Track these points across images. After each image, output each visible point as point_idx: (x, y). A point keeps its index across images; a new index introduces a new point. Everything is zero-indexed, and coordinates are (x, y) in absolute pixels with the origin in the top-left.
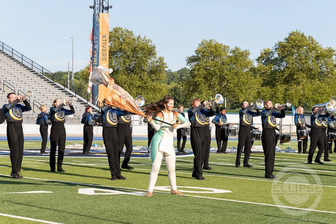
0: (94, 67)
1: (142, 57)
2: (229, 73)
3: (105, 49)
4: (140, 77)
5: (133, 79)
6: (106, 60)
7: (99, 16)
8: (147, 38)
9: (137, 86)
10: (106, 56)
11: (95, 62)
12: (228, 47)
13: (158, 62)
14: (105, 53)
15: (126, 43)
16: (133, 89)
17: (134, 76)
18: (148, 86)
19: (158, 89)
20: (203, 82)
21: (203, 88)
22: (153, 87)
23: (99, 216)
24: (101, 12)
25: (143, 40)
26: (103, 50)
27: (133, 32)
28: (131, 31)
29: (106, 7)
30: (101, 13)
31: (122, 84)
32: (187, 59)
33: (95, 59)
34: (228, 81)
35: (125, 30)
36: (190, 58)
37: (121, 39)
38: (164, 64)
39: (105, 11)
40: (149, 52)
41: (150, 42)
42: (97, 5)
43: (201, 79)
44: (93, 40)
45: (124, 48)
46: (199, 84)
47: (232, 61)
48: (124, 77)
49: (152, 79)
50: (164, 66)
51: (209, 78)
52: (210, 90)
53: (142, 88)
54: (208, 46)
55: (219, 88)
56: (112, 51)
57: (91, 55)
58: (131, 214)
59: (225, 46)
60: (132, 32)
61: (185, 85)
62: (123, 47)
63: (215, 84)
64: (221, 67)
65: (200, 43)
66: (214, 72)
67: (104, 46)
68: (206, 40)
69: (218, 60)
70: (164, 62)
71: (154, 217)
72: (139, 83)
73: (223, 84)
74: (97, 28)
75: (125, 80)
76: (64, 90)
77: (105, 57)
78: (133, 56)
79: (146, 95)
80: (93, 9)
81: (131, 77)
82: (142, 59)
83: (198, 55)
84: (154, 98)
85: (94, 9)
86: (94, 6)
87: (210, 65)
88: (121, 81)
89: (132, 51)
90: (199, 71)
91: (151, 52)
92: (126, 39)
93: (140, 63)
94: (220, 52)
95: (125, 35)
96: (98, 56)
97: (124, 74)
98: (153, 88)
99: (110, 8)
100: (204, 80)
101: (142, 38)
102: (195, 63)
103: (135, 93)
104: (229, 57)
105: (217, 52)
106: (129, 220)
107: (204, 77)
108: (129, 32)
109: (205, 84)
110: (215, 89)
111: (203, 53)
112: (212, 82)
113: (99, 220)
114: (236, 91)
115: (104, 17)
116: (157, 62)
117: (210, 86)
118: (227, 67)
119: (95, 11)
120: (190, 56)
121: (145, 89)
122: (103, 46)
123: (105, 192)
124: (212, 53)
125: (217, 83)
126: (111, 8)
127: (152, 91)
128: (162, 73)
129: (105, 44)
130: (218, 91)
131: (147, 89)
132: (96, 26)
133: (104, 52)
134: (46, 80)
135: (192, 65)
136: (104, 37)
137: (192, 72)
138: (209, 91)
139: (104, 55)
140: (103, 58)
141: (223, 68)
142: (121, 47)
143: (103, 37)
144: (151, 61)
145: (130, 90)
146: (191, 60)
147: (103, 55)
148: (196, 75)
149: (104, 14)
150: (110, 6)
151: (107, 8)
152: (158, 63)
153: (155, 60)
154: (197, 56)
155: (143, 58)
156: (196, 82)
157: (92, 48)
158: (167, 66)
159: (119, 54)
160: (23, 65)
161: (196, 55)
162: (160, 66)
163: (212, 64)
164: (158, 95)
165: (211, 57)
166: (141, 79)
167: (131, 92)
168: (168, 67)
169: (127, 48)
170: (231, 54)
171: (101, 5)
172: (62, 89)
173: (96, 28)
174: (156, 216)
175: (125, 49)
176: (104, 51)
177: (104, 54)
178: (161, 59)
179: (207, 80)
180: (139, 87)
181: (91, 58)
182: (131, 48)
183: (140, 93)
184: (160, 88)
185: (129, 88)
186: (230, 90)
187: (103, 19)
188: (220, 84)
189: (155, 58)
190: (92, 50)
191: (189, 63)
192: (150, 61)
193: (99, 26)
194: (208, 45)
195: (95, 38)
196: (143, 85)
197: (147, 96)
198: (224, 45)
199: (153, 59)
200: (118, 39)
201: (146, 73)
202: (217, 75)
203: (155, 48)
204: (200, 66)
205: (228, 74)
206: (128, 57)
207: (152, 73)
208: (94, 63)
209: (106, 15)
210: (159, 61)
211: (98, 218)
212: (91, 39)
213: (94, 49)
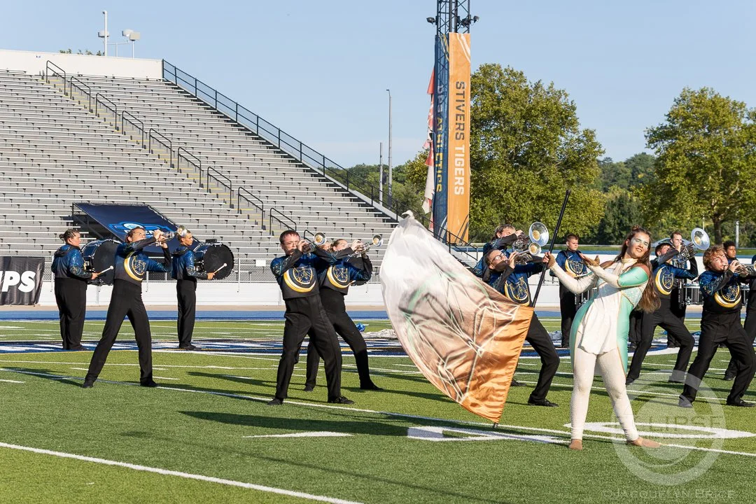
0: (437, 155)
1: (545, 131)
2: (745, 164)
3: (461, 113)
4: (541, 175)
5: (526, 180)
6: (463, 139)
7: (448, 39)
8: (556, 88)
9: (535, 197)
10: (463, 130)
11: (440, 144)
12: (742, 106)
13: (582, 141)
14: (462, 122)
15: (510, 98)
16: (525, 202)
17: (528, 174)
18: (558, 196)
19: (582, 202)
20: (684, 185)
21: (684, 198)
23: (457, 489)
24: (453, 30)
25: (548, 93)
26: (457, 115)
27: (524, 75)
28: (519, 72)
29: (464, 20)
30: (452, 34)
31: (501, 193)
32: (648, 133)
33: (439, 136)
34: (742, 183)
35: (506, 70)
36: (655, 132)
37: (497, 92)
38: (595, 145)
39: (462, 29)
40: (562, 118)
41: (563, 97)
42: (443, 16)
43: (680, 179)
44: (435, 94)
45: (505, 110)
46: (675, 189)
47: (751, 137)
48: (504, 176)
49: (568, 181)
50: (596, 149)
51: (699, 176)
52: (701, 203)
53: (546, 201)
54: (697, 103)
55: (721, 199)
56: (478, 118)
57: (432, 129)
58: (527, 486)
59: (735, 104)
60: (521, 74)
61: (644, 192)
62: (503, 108)
63: (712, 190)
64: (726, 151)
65: (678, 96)
66: (711, 161)
67: (460, 106)
68: (691, 90)
69: (719, 134)
70: (596, 141)
71: (580, 493)
72: (538, 190)
73: (732, 190)
74: (444, 67)
75: (507, 182)
76: (372, 206)
77: (462, 132)
78: (525, 130)
79: (555, 217)
80: (434, 23)
81: (520, 175)
82: (545, 135)
83: (674, 125)
84: (573, 223)
85: (437, 24)
86: (437, 17)
87: (702, 147)
88: (497, 185)
89: (523, 117)
90: (676, 159)
91: (565, 118)
92: (509, 90)
93: (542, 145)
94: (724, 116)
95: (506, 81)
96: (447, 129)
97: (505, 170)
98: (571, 200)
99: (472, 22)
100: (687, 182)
101: (546, 87)
102: (666, 143)
103: (530, 212)
104: (745, 128)
105: (718, 116)
106: (522, 499)
107: (688, 175)
108: (515, 75)
109: (689, 189)
110: (714, 201)
111: (685, 119)
112: (707, 186)
113: (455, 497)
115: (460, 41)
116: (579, 141)
117: (701, 194)
118: (740, 151)
119: (438, 30)
120: (656, 126)
121: (552, 203)
122: (458, 108)
123: (467, 435)
124: (705, 118)
125: (717, 188)
126: (475, 21)
128: (592, 166)
129: (461, 104)
130: (720, 205)
131: (556, 202)
132: (442, 63)
133: (458, 122)
134: (331, 185)
135: (659, 147)
136: (459, 86)
137: (659, 163)
138: (699, 207)
139: (459, 128)
140: (457, 133)
141: (731, 154)
142: (497, 108)
143: (457, 88)
144: (565, 140)
145: (519, 206)
146: (657, 136)
147: (458, 126)
148: (669, 170)
149: (460, 36)
150: (472, 18)
151: (466, 23)
152: (582, 144)
153: (576, 137)
154: (672, 127)
155: (548, 133)
156: (670, 185)
157: (432, 111)
158: (602, 149)
159: (494, 125)
160: (282, 152)
161: (668, 123)
162: (585, 150)
163: (705, 143)
164: (582, 216)
165: (703, 127)
166: (543, 180)
167: (521, 209)
168: (604, 152)
169: (510, 110)
170: (750, 122)
171: (453, 15)
172: (367, 205)
173: (442, 67)
174: (584, 489)
175: (507, 113)
176: (459, 117)
177: (460, 124)
178: (589, 135)
179: (693, 181)
180: (539, 198)
181: (431, 135)
182: (521, 110)
183: (541, 211)
184: (586, 201)
185: (517, 201)
186: (747, 202)
187: (457, 45)
188: (725, 189)
189: (574, 133)
190: (432, 117)
191: (653, 142)
192: (563, 139)
193: (448, 62)
194: (696, 101)
195: (440, 89)
196: (548, 193)
197: (558, 218)
198: (732, 100)
199: (570, 134)
200: (491, 91)
201: (554, 166)
202: (716, 168)
203: (574, 109)
204: (679, 150)
205: (743, 166)
206: (514, 131)
207: (569, 167)
208: (438, 146)
209: (463, 37)
210: (585, 139)
211: (454, 494)
212: (430, 92)
213: (437, 114)
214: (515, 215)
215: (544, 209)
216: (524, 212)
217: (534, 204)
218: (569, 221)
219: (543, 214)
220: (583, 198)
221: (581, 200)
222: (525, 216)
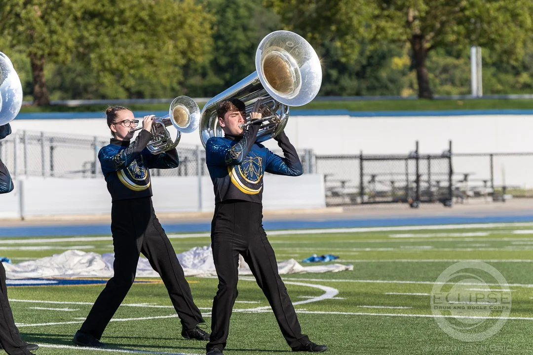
9: (79, 14)
16: (62, 24)
18: (122, 12)
19: (168, 20)
21: (355, 9)
22: (144, 15)
31: (18, 9)
52: (388, 16)
53: (101, 21)
79: (116, 50)
84: (150, 60)
98: (146, 18)
103: (71, 43)
110: (412, 13)
114: (496, 19)
121: (111, 23)
127: (141, 31)
130: (422, 19)
131: (120, 23)
138: (383, 23)
145: (52, 32)
164: (170, 45)
167: (55, 37)
180: (90, 15)
183: (92, 39)
196: (103, 5)
197: (122, 51)
214: (43, 50)
215: (98, 35)
216: (59, 43)
217: (78, 25)
218: (143, 57)
219: (97, 45)
220: (170, 14)
221: (165, 17)
222: (62, 50)
